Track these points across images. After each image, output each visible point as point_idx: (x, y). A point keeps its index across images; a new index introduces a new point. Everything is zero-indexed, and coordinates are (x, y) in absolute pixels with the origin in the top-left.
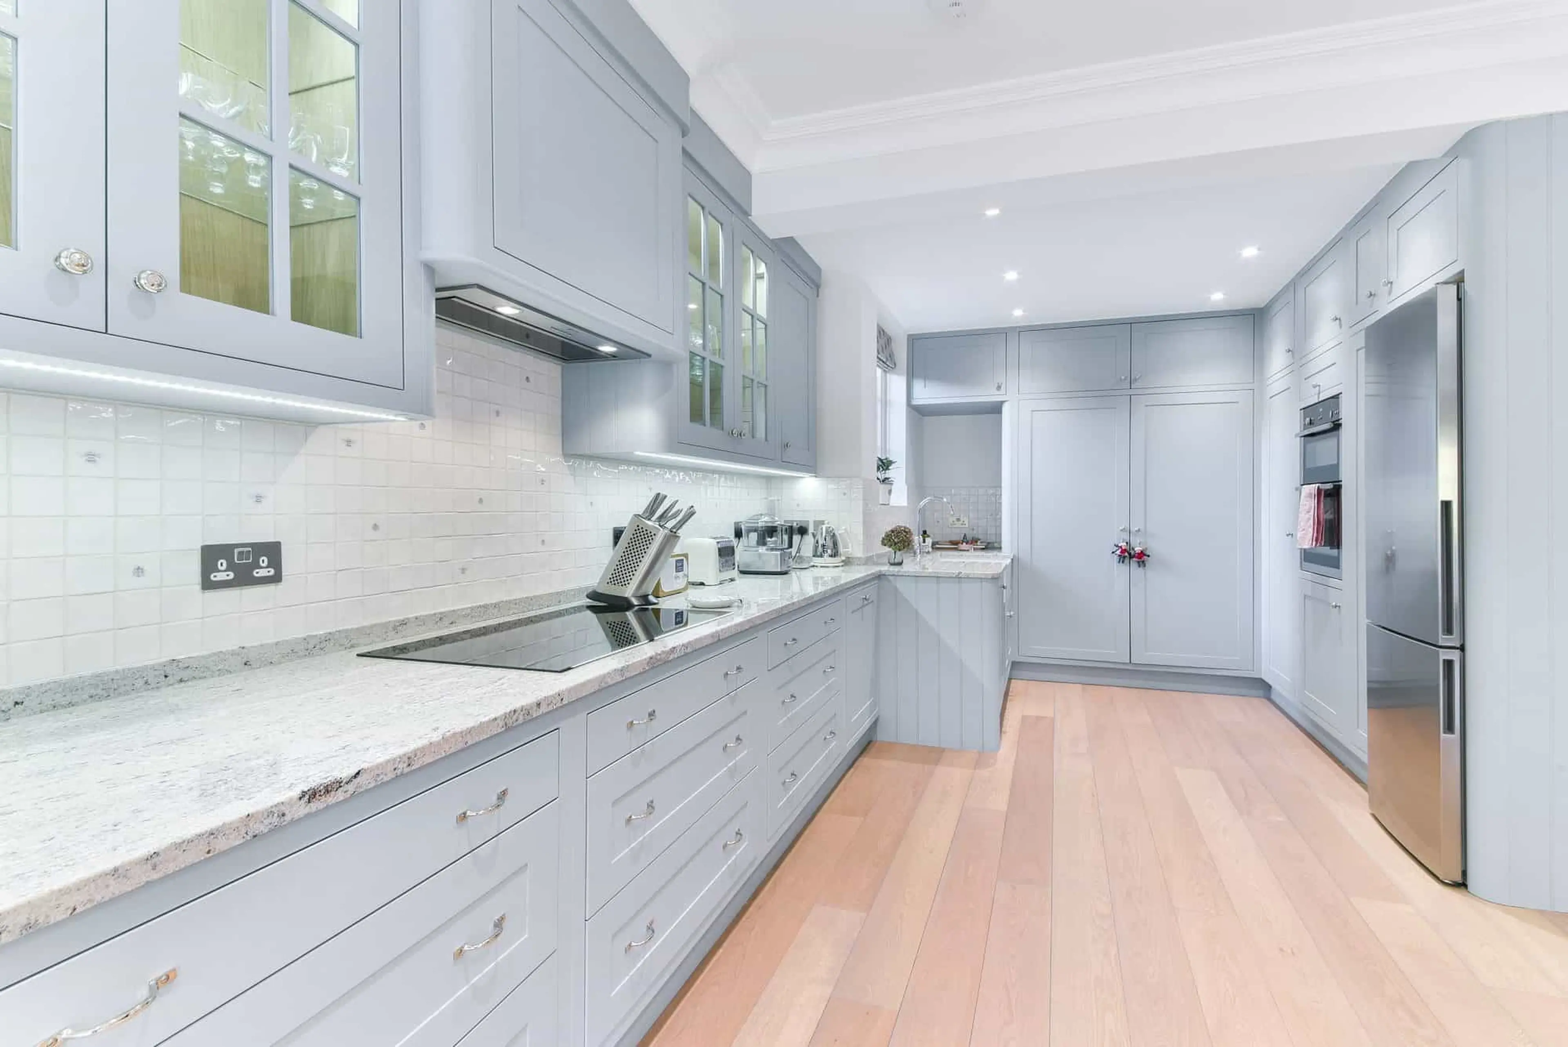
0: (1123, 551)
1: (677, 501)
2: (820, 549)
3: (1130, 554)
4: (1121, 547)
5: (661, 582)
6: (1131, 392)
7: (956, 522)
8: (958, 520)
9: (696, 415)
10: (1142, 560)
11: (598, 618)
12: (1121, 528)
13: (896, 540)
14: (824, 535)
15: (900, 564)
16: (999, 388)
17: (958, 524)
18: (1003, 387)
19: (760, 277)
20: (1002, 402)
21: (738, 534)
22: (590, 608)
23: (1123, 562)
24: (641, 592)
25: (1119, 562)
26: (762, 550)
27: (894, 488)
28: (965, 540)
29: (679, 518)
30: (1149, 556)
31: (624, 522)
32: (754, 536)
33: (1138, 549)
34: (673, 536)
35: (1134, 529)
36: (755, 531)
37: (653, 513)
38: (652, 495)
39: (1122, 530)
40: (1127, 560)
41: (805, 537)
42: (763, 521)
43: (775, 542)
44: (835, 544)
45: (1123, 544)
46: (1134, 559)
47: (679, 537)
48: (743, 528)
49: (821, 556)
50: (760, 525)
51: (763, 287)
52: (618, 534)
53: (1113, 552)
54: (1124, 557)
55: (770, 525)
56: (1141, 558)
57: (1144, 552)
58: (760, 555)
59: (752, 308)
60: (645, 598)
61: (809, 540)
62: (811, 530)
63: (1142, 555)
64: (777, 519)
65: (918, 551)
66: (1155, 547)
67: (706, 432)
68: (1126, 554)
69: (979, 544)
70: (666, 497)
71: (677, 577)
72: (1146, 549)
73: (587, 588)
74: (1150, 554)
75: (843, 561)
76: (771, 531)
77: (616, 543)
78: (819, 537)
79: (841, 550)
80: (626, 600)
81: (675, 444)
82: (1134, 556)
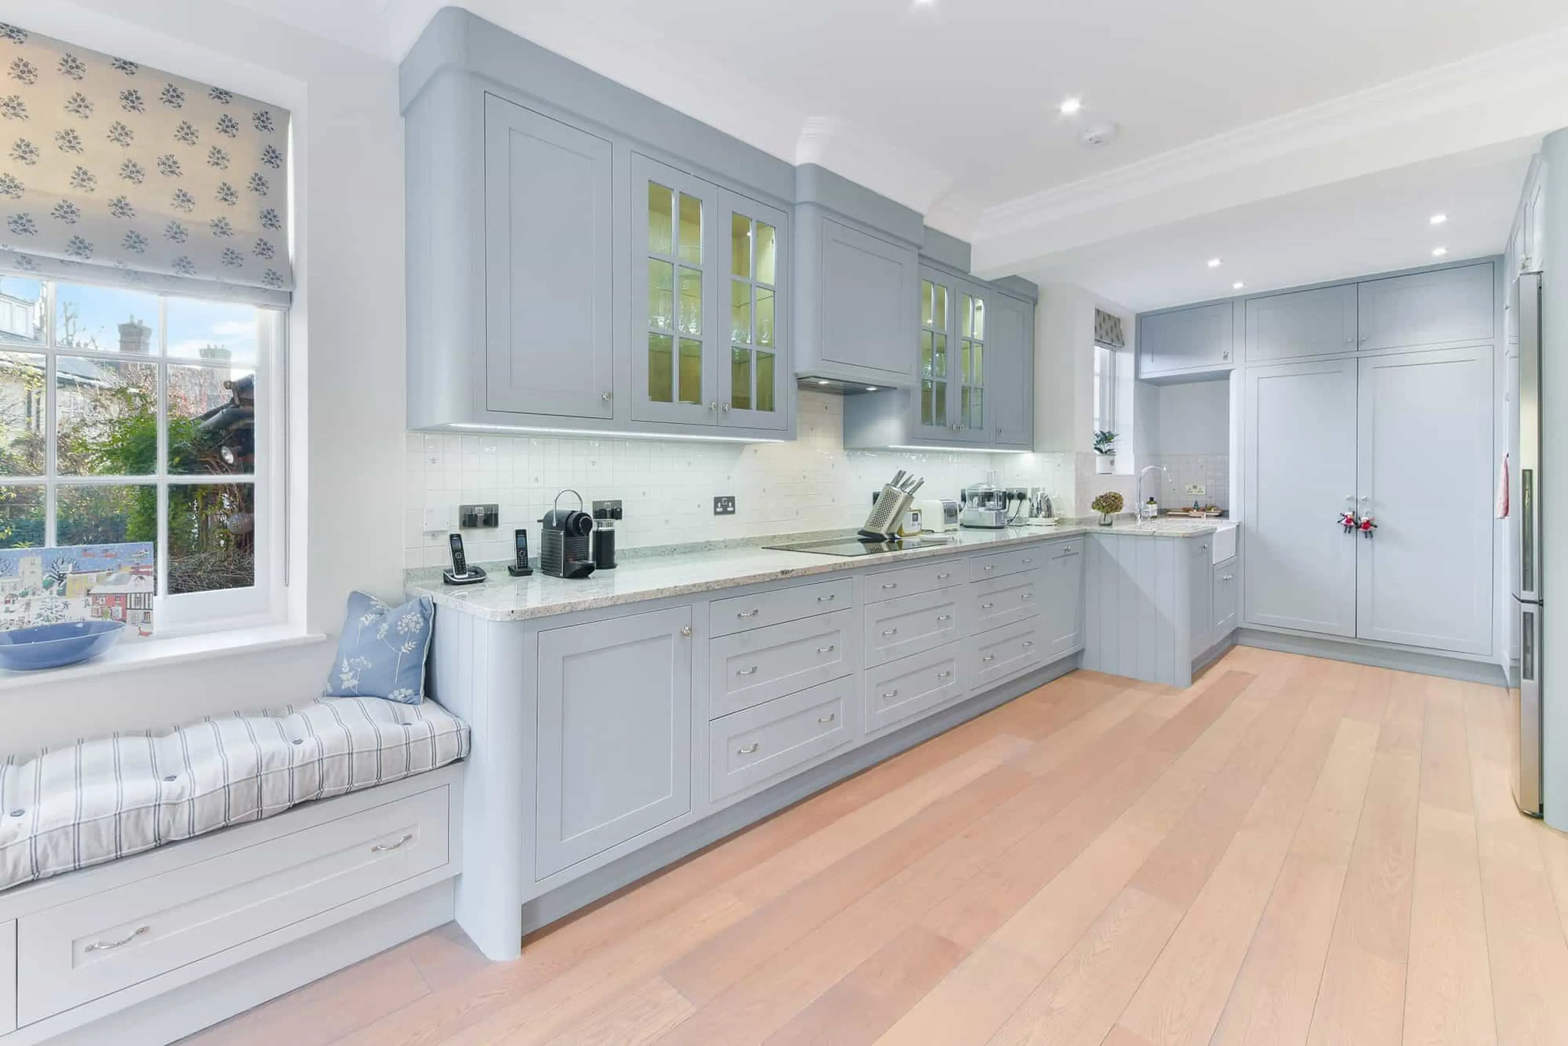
0: (1349, 521)
1: (912, 475)
2: (1035, 511)
3: (1356, 524)
4: (1347, 516)
5: (903, 526)
6: (1357, 354)
7: (1193, 490)
8: (1195, 487)
9: (926, 417)
10: (1369, 530)
11: (865, 546)
12: (1348, 496)
13: (1104, 504)
14: (1039, 499)
15: (1110, 525)
16: (1226, 357)
17: (1195, 492)
18: (1230, 356)
19: (979, 308)
20: (1230, 371)
21: (964, 499)
22: (861, 540)
23: (1349, 532)
24: (891, 531)
25: (1345, 532)
26: (981, 509)
27: (1116, 458)
28: (1197, 507)
29: (913, 486)
30: (1376, 526)
31: (880, 489)
32: (976, 499)
33: (1364, 519)
34: (910, 498)
35: (1361, 497)
36: (977, 495)
37: (897, 483)
38: (896, 473)
39: (1348, 499)
40: (1354, 529)
41: (1024, 502)
42: (984, 488)
43: (994, 505)
44: (1049, 508)
45: (1349, 514)
46: (1361, 529)
47: (913, 498)
48: (966, 494)
49: (1036, 517)
50: (980, 491)
51: (980, 316)
52: (876, 497)
53: (1339, 522)
54: (1351, 527)
55: (988, 491)
56: (1368, 527)
57: (1371, 522)
58: (981, 514)
59: (970, 336)
60: (892, 535)
61: (1026, 504)
62: (1029, 495)
63: (1367, 525)
64: (993, 486)
65: (1139, 516)
66: (1383, 517)
67: (932, 429)
68: (1352, 524)
69: (1212, 511)
70: (905, 472)
71: (913, 525)
72: (1373, 520)
73: (857, 529)
74: (1378, 525)
75: (1056, 521)
76: (989, 496)
77: (874, 502)
78: (1034, 501)
79: (1054, 511)
80: (881, 535)
81: (912, 437)
82: (1360, 527)
